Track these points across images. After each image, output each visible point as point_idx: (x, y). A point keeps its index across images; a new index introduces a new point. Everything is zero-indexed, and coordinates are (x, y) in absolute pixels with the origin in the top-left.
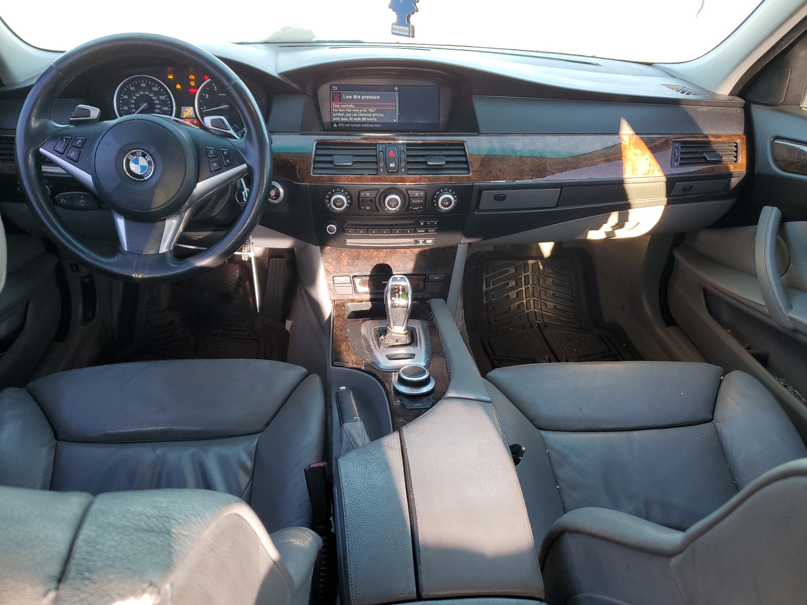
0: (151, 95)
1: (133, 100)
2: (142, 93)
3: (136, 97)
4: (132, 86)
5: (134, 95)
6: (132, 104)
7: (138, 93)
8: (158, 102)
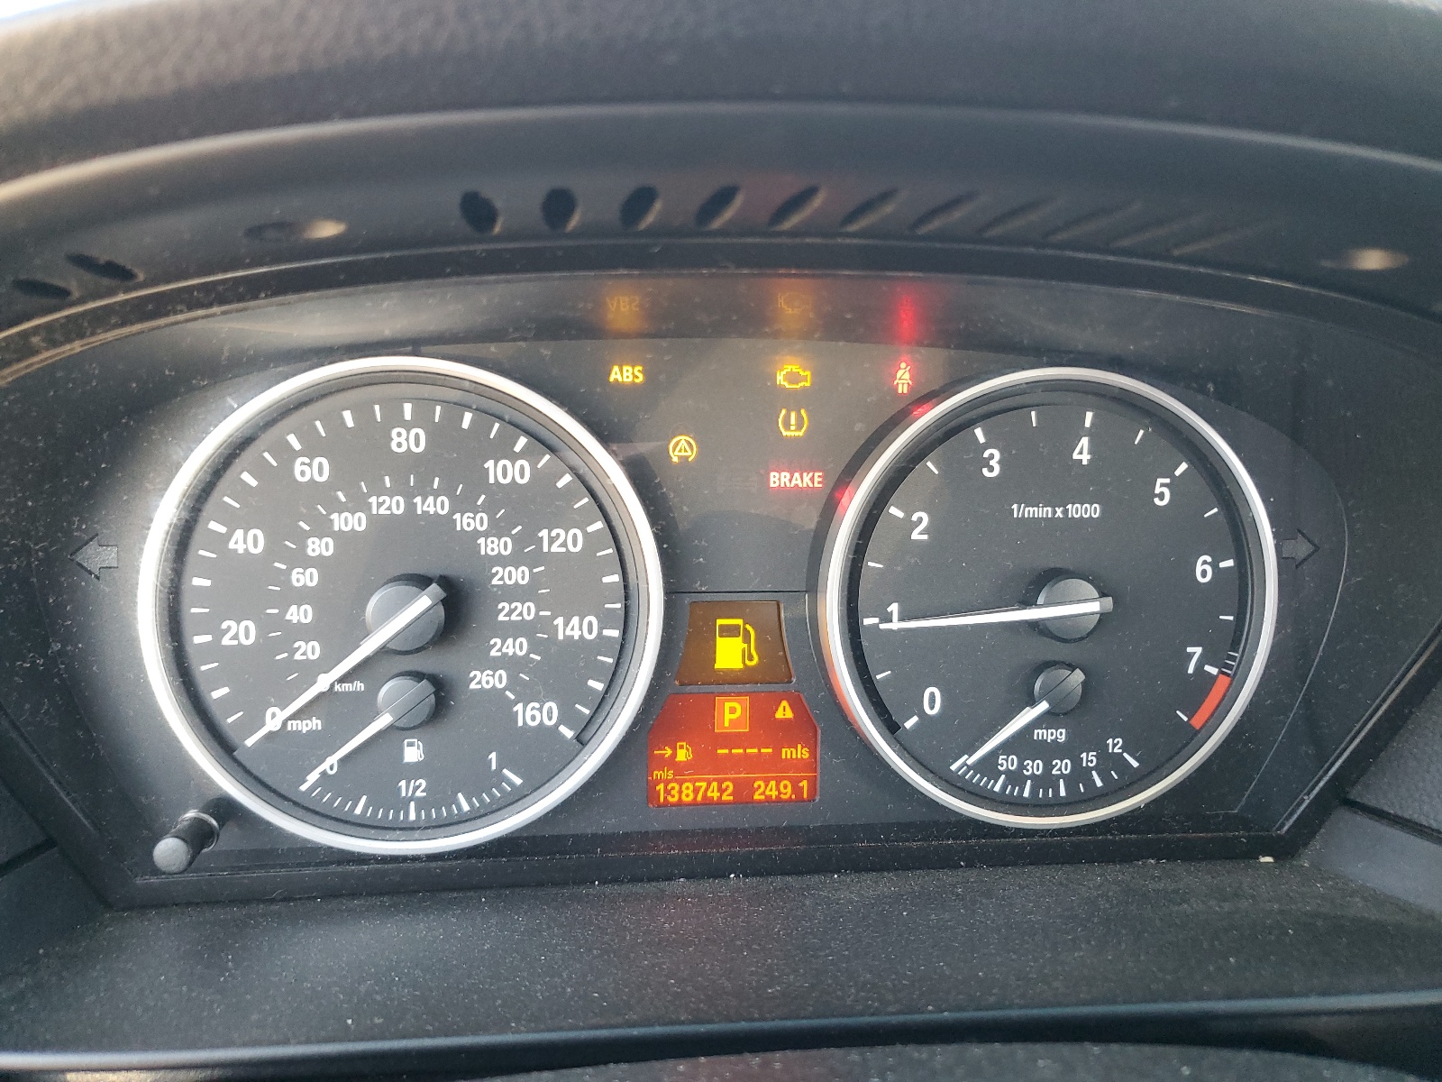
0: (466, 522)
1: (307, 562)
2: (393, 505)
3: (339, 537)
4: (311, 451)
5: (323, 528)
6: (302, 596)
7: (358, 504)
8: (519, 576)
